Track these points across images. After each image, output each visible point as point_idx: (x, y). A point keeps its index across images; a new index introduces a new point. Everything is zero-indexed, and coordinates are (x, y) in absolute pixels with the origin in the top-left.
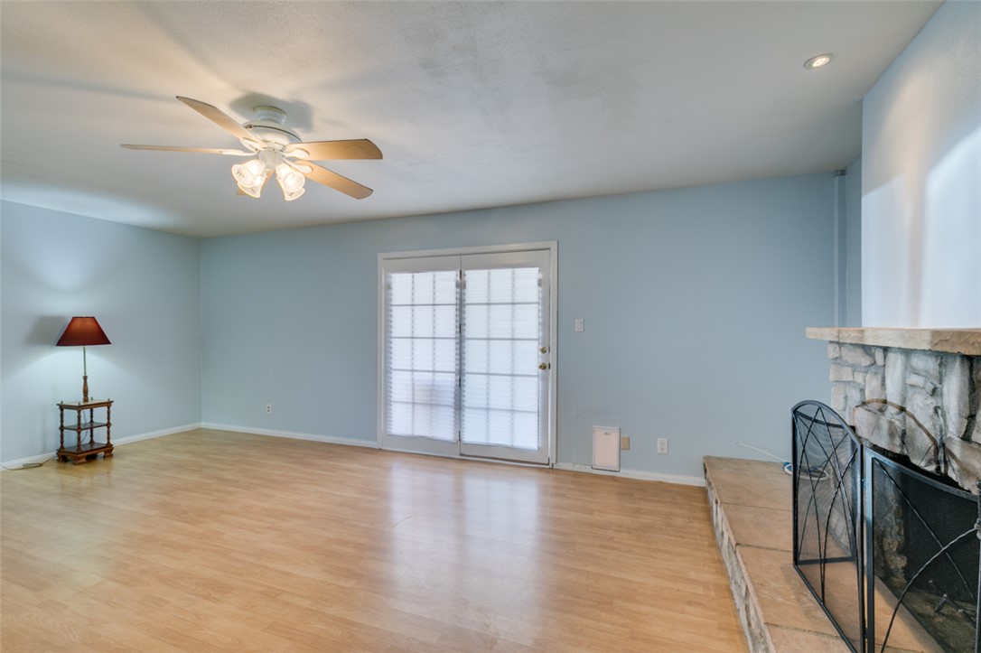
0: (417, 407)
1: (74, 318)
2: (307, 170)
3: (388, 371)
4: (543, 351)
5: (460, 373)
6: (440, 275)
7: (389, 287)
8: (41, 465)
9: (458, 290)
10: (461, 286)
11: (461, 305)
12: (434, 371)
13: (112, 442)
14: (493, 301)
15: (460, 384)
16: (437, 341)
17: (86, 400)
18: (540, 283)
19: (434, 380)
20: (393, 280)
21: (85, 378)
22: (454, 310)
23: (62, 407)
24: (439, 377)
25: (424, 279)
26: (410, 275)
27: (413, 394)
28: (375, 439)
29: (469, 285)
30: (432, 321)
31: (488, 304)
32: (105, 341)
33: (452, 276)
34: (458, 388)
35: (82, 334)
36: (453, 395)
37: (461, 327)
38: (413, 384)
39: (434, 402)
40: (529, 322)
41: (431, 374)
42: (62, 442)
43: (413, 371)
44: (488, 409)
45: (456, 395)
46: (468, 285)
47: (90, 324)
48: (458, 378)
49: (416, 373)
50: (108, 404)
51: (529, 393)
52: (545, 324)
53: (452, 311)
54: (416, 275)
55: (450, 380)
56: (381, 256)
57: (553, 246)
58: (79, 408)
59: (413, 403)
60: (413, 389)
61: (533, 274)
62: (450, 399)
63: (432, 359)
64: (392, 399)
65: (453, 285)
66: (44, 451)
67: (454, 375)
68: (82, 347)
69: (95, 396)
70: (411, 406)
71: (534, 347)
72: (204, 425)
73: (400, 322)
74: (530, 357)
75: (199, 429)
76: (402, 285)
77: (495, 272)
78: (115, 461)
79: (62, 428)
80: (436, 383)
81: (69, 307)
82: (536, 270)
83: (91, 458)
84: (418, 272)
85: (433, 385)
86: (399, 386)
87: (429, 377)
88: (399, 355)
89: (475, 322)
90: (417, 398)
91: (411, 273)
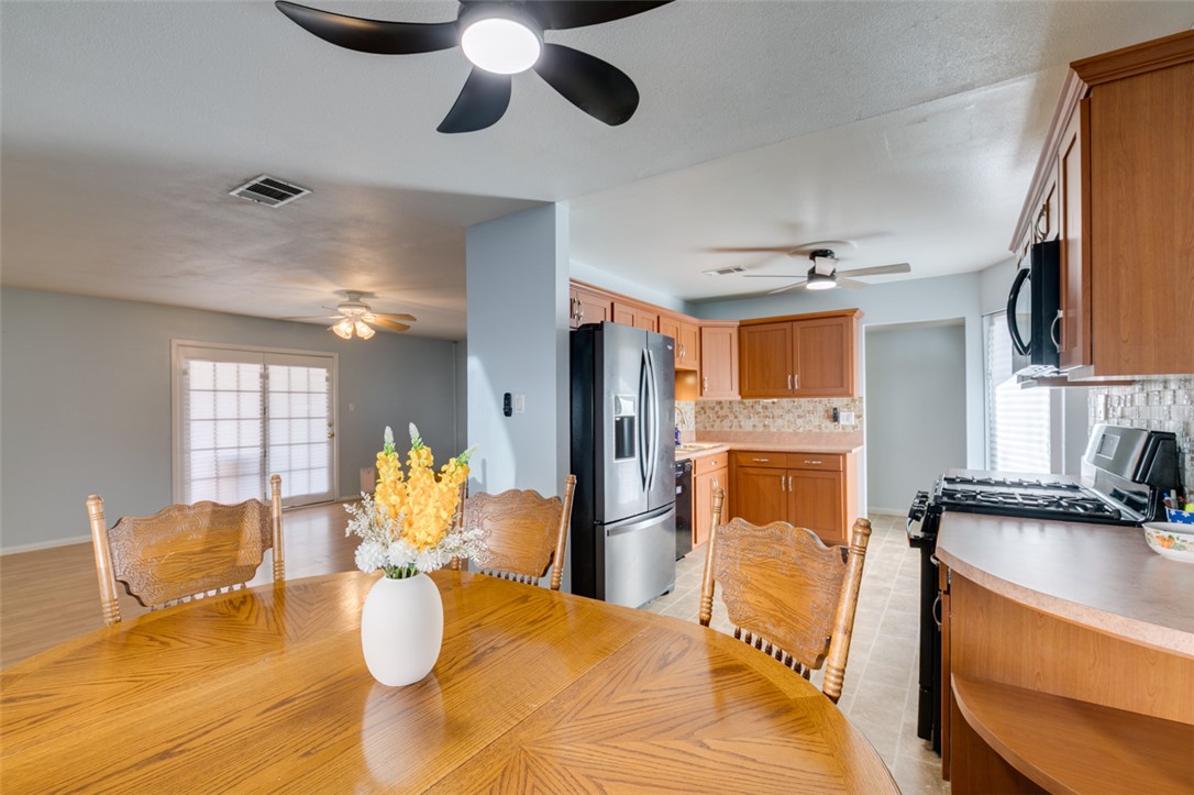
0: (220, 480)
3: (185, 451)
4: (330, 425)
5: (265, 446)
6: (244, 367)
7: (185, 372)
9: (262, 380)
10: (265, 377)
11: (265, 392)
12: (238, 447)
14: (293, 390)
15: (265, 455)
16: (243, 422)
18: (327, 379)
19: (238, 455)
20: (190, 367)
22: (259, 396)
24: (244, 452)
25: (227, 368)
26: (210, 364)
27: (217, 469)
29: (272, 377)
30: (236, 405)
31: (289, 392)
33: (256, 369)
34: (263, 458)
36: (258, 465)
37: (265, 410)
38: (217, 461)
39: (239, 473)
40: (320, 406)
41: (236, 450)
43: (215, 449)
44: (290, 471)
45: (261, 464)
48: (263, 450)
49: (219, 451)
51: (321, 455)
52: (330, 407)
53: (257, 398)
54: (218, 364)
55: (255, 453)
56: (175, 342)
57: (336, 356)
59: (218, 478)
60: (217, 465)
61: (323, 373)
62: (256, 468)
63: (236, 437)
64: (191, 478)
65: (258, 375)
67: (259, 448)
70: (213, 482)
71: (324, 423)
73: (199, 405)
74: (321, 430)
76: (200, 372)
77: (293, 369)
80: (241, 457)
82: (324, 370)
84: (220, 361)
85: (238, 459)
86: (200, 465)
87: (235, 452)
88: (199, 436)
89: (278, 405)
90: (222, 473)
91: (212, 361)
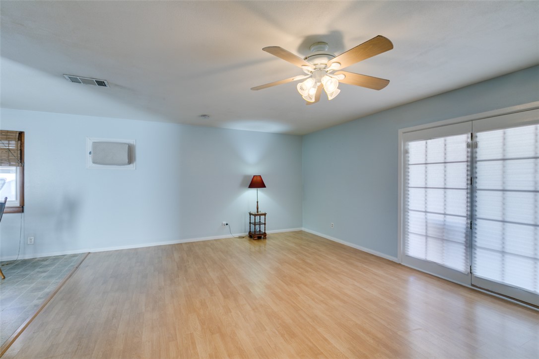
0: (429, 239)
1: (254, 176)
2: (341, 77)
3: (406, 210)
5: (472, 218)
6: (451, 139)
7: (406, 152)
8: (244, 237)
9: (469, 150)
10: (472, 146)
11: (472, 162)
12: (445, 214)
13: (266, 232)
14: (509, 156)
15: (471, 227)
16: (448, 191)
17: (258, 212)
19: (445, 221)
20: (409, 147)
21: (257, 202)
22: (465, 166)
23: (250, 214)
24: (449, 219)
25: (436, 144)
26: (423, 142)
27: (426, 229)
28: (396, 256)
29: (481, 144)
30: (443, 176)
31: (504, 160)
32: (264, 186)
33: (462, 140)
34: (469, 230)
35: (257, 183)
36: (464, 235)
37: (472, 180)
38: (426, 222)
39: (445, 238)
41: (443, 216)
42: (250, 229)
43: (426, 212)
44: (503, 252)
45: (467, 236)
46: (479, 145)
47: (259, 179)
48: (469, 221)
49: (428, 214)
50: (265, 214)
53: (463, 167)
54: (429, 141)
55: (461, 223)
56: (400, 131)
58: (255, 215)
59: (427, 236)
60: (426, 225)
62: (461, 238)
63: (443, 204)
64: (409, 231)
65: (464, 145)
66: (245, 232)
67: (465, 219)
68: (256, 189)
69: (261, 211)
70: (424, 238)
72: (303, 229)
73: (415, 176)
75: (301, 231)
76: (416, 150)
77: (511, 131)
78: (267, 241)
79: (250, 223)
80: (447, 224)
81: (253, 171)
83: (259, 238)
84: (431, 139)
85: (445, 225)
86: (415, 223)
87: (441, 218)
88: (415, 199)
89: (487, 175)
90: (430, 233)
91: (425, 140)
